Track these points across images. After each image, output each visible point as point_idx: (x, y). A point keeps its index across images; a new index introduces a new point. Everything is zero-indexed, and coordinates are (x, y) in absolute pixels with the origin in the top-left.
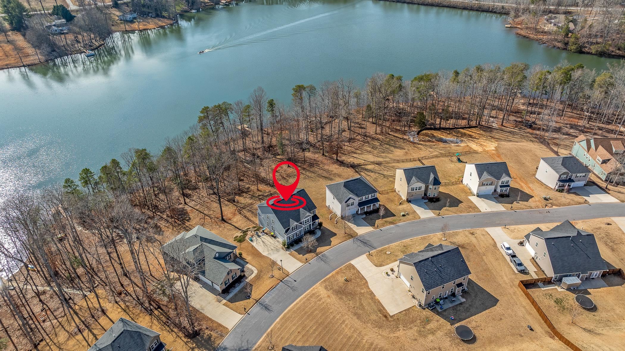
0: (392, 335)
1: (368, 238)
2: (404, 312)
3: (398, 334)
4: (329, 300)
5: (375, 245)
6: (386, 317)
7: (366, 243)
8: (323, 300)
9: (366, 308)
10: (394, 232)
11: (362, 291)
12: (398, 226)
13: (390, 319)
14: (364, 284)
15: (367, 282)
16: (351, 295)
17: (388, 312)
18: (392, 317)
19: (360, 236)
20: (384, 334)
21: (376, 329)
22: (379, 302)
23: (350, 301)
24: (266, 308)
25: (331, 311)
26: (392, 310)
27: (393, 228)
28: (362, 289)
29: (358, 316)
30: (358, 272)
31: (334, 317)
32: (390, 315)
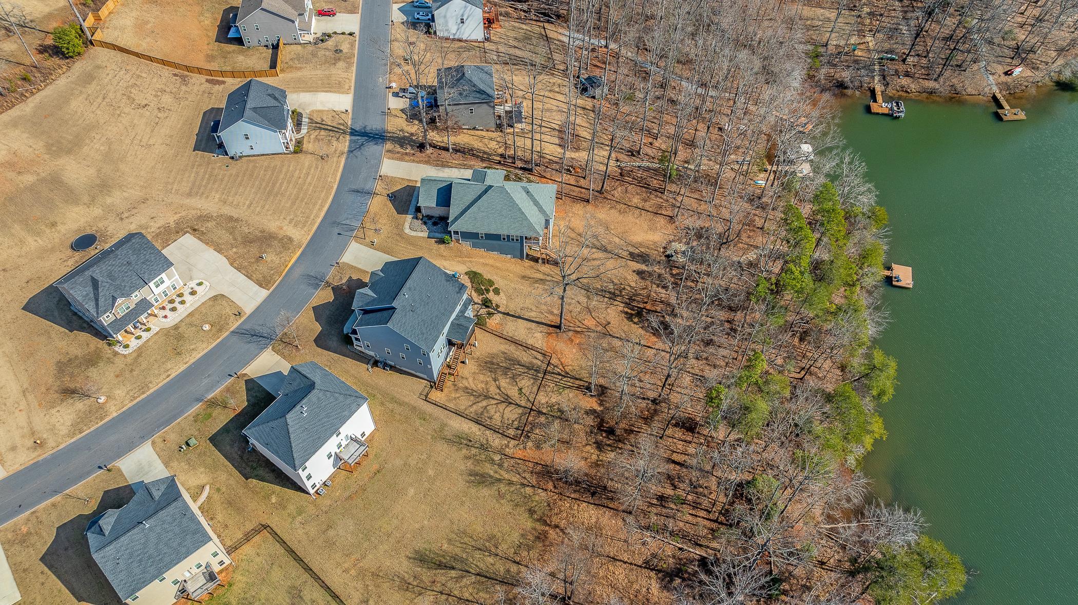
0: (183, 214)
1: (252, 347)
2: (170, 243)
3: (177, 217)
4: (278, 223)
5: (235, 338)
6: (195, 230)
7: (253, 336)
8: (286, 222)
9: (224, 231)
10: (206, 381)
11: (234, 250)
12: (199, 400)
13: (189, 229)
14: (235, 260)
15: (231, 264)
16: (248, 241)
17: (192, 237)
18: (187, 232)
19: (265, 347)
20: (194, 212)
21: (205, 214)
22: (207, 244)
23: (249, 233)
24: (358, 191)
25: (270, 212)
26: (188, 240)
27: (208, 391)
28: (236, 253)
29: (231, 219)
30: (249, 277)
31: (263, 207)
32: (190, 233)
